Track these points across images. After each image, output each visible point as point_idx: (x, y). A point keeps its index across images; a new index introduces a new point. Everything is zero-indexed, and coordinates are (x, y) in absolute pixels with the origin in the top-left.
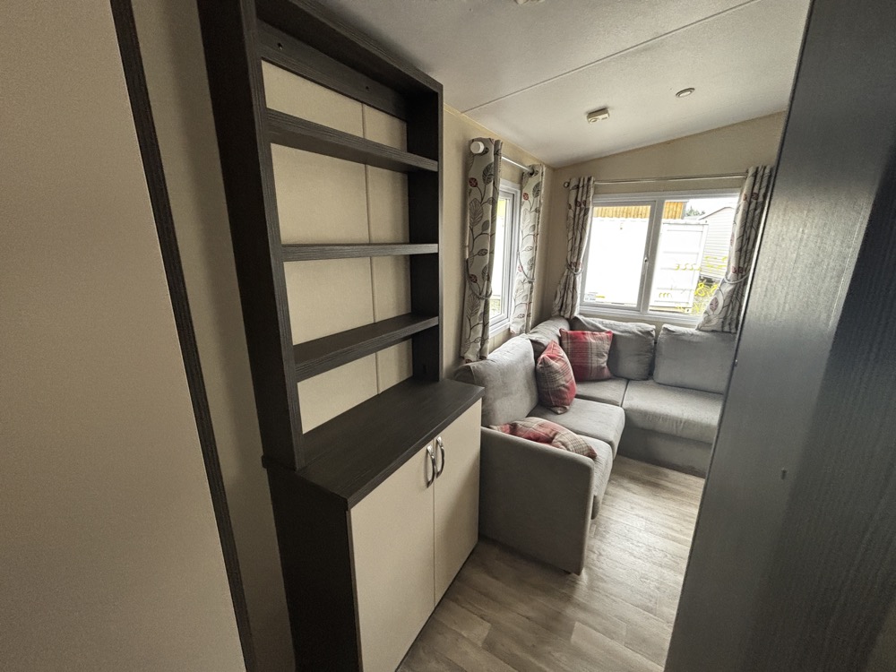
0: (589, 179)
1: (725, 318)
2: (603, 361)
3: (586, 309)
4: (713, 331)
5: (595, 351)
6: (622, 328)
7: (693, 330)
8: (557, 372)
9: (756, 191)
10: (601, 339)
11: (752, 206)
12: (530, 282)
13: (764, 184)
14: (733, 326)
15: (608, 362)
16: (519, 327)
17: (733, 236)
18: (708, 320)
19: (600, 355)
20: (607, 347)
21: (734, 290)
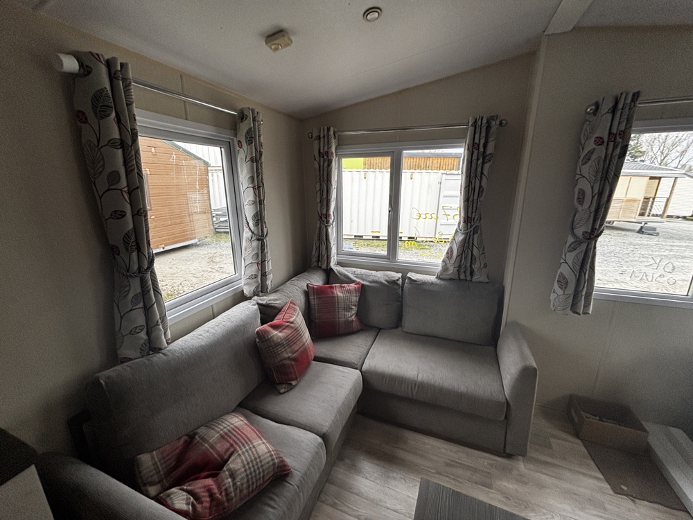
0: (329, 130)
1: (460, 266)
2: (351, 315)
3: (344, 258)
4: (450, 279)
5: (342, 305)
6: (371, 278)
7: (433, 279)
8: (278, 344)
9: (477, 141)
10: (349, 292)
11: (475, 157)
12: (258, 240)
13: (483, 134)
14: (468, 274)
15: (357, 314)
16: (253, 288)
17: (461, 186)
18: (445, 269)
19: (348, 309)
20: (355, 299)
21: (464, 240)
